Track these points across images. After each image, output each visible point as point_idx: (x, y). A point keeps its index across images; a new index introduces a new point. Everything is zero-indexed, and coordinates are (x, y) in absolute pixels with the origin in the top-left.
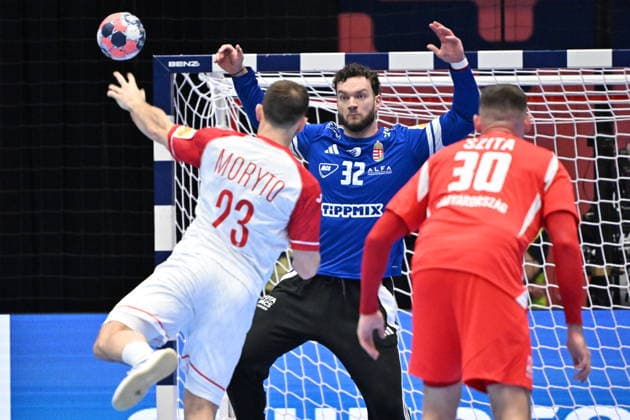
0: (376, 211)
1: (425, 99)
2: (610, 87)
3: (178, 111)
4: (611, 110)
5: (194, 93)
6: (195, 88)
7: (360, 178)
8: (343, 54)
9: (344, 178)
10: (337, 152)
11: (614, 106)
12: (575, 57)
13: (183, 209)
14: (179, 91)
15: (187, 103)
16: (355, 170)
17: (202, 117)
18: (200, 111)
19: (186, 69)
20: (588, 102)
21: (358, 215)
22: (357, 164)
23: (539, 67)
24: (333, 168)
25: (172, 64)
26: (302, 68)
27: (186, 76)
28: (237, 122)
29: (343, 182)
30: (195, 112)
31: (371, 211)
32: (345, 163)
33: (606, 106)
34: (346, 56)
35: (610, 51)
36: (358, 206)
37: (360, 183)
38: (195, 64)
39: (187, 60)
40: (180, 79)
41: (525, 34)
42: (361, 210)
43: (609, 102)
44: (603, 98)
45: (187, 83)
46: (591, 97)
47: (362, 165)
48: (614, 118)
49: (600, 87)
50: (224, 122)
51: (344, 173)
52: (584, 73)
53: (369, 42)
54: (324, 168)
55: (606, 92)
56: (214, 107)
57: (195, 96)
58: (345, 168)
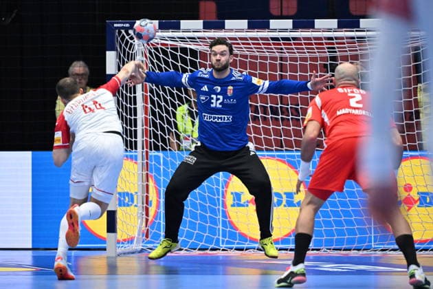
0: (228, 119)
1: (243, 44)
2: (336, 38)
3: (119, 49)
4: (337, 50)
5: (127, 40)
6: (127, 37)
7: (220, 104)
8: (202, 21)
9: (212, 103)
10: (207, 90)
11: (338, 48)
12: (319, 23)
13: (120, 99)
14: (119, 39)
15: (123, 45)
16: (218, 99)
17: (131, 52)
18: (130, 49)
19: (123, 28)
20: (325, 46)
21: (220, 121)
22: (219, 97)
23: (301, 28)
24: (206, 98)
25: (115, 25)
26: (181, 28)
27: (123, 31)
28: (148, 55)
29: (212, 105)
30: (127, 50)
31: (226, 119)
32: (212, 96)
33: (334, 48)
34: (204, 22)
35: (336, 20)
36: (220, 116)
37: (221, 106)
38: (128, 25)
39: (124, 23)
40: (120, 33)
41: (293, 12)
42: (221, 118)
43: (336, 46)
44: (333, 44)
45: (123, 35)
46: (326, 44)
47: (221, 97)
48: (338, 54)
49: (331, 39)
50: (141, 55)
51: (212, 101)
52: (323, 31)
53: (214, 15)
54: (202, 98)
55: (335, 41)
56: (136, 47)
57: (127, 42)
58: (213, 99)
